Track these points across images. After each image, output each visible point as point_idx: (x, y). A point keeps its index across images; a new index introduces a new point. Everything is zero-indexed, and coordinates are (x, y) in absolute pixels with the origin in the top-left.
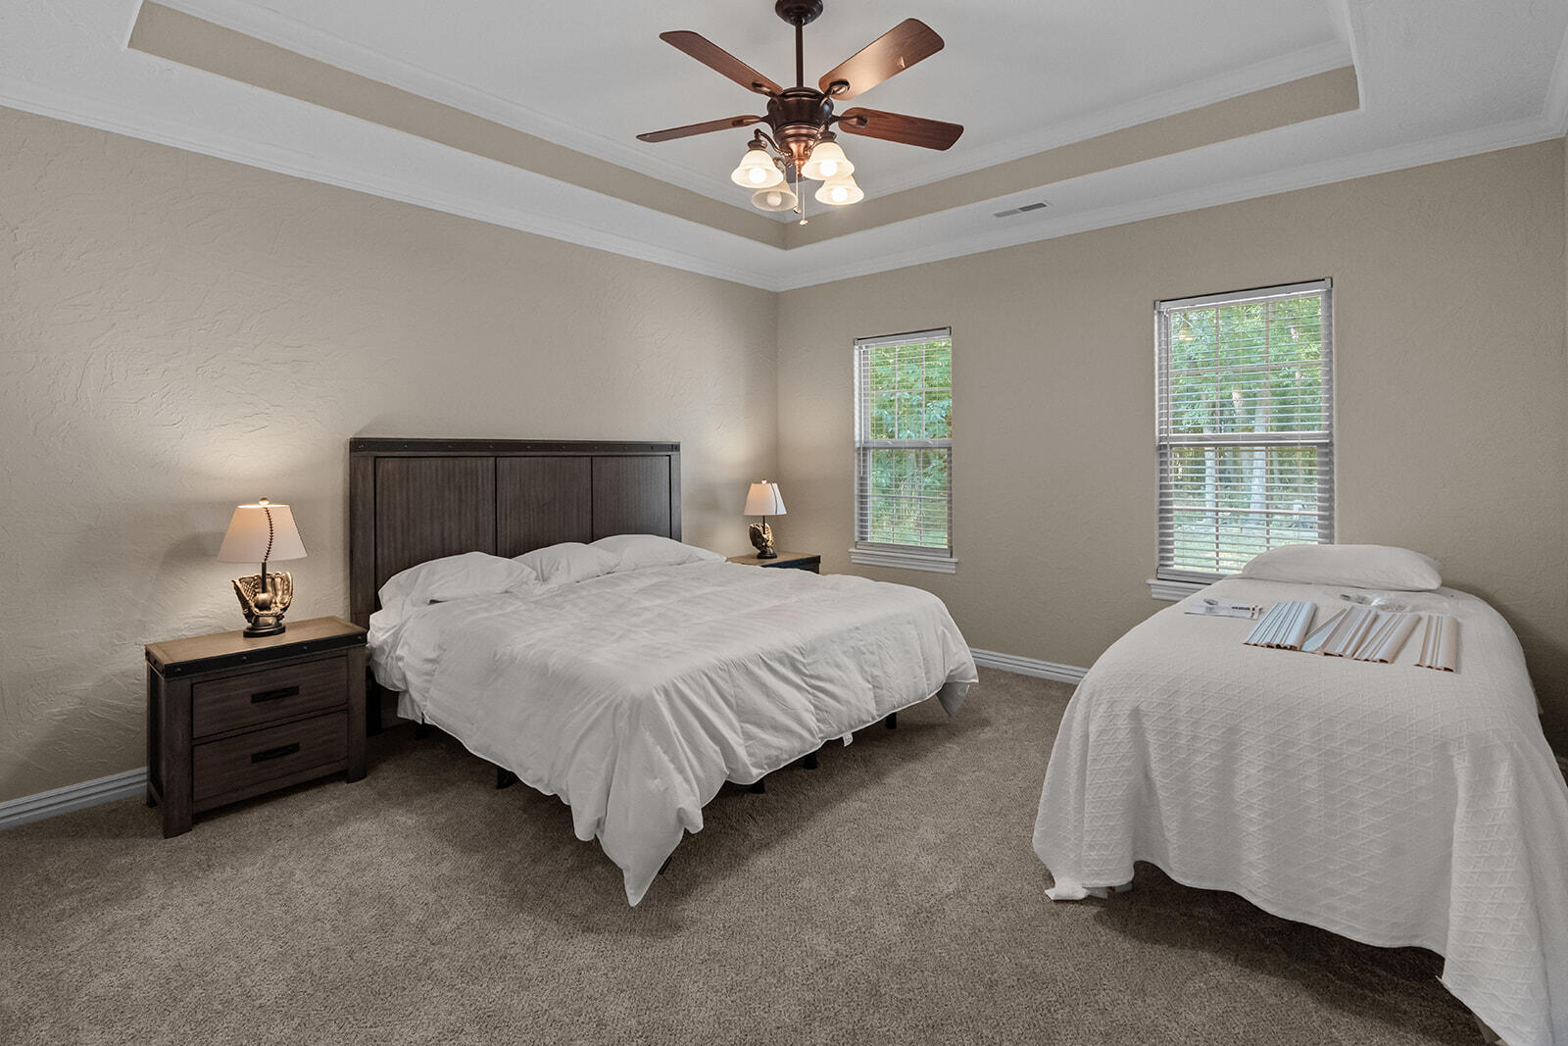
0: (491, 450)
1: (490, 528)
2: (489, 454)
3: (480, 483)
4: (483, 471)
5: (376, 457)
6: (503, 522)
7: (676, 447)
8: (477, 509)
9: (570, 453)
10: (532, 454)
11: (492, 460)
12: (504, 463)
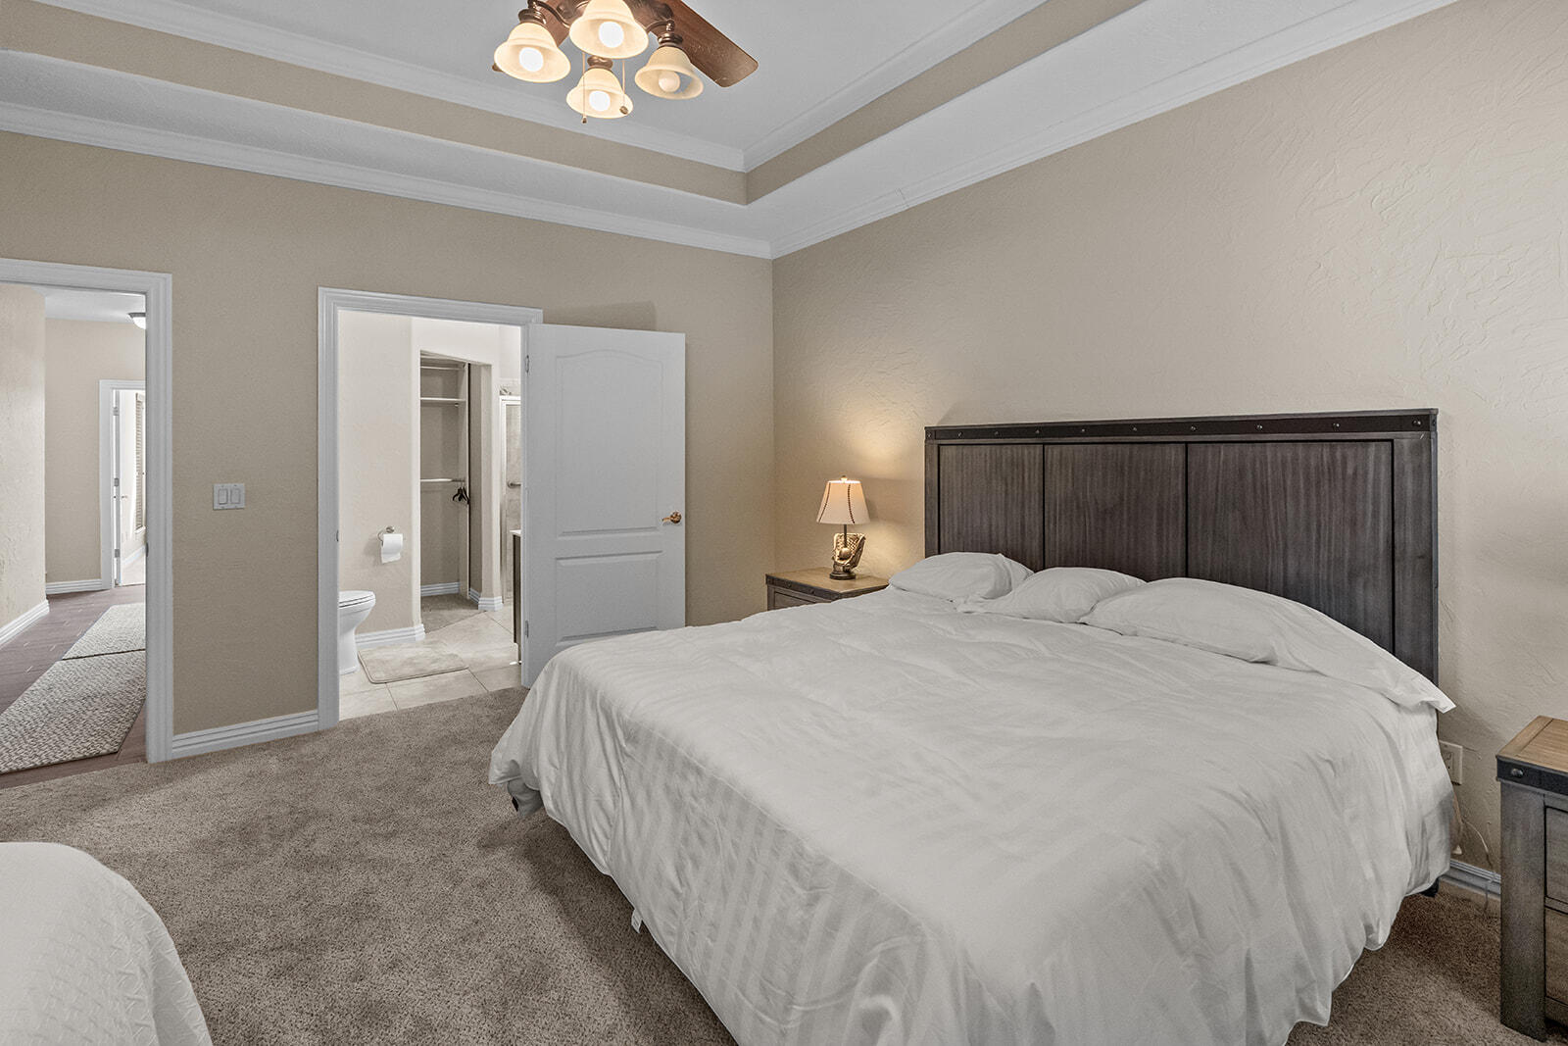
0: (1036, 436)
1: (1038, 530)
2: (1034, 440)
3: (1026, 475)
4: (1029, 462)
5: (939, 445)
6: (1052, 526)
7: (1423, 422)
8: (1023, 506)
9: (1145, 438)
10: (1087, 439)
11: (1039, 448)
12: (1054, 452)
